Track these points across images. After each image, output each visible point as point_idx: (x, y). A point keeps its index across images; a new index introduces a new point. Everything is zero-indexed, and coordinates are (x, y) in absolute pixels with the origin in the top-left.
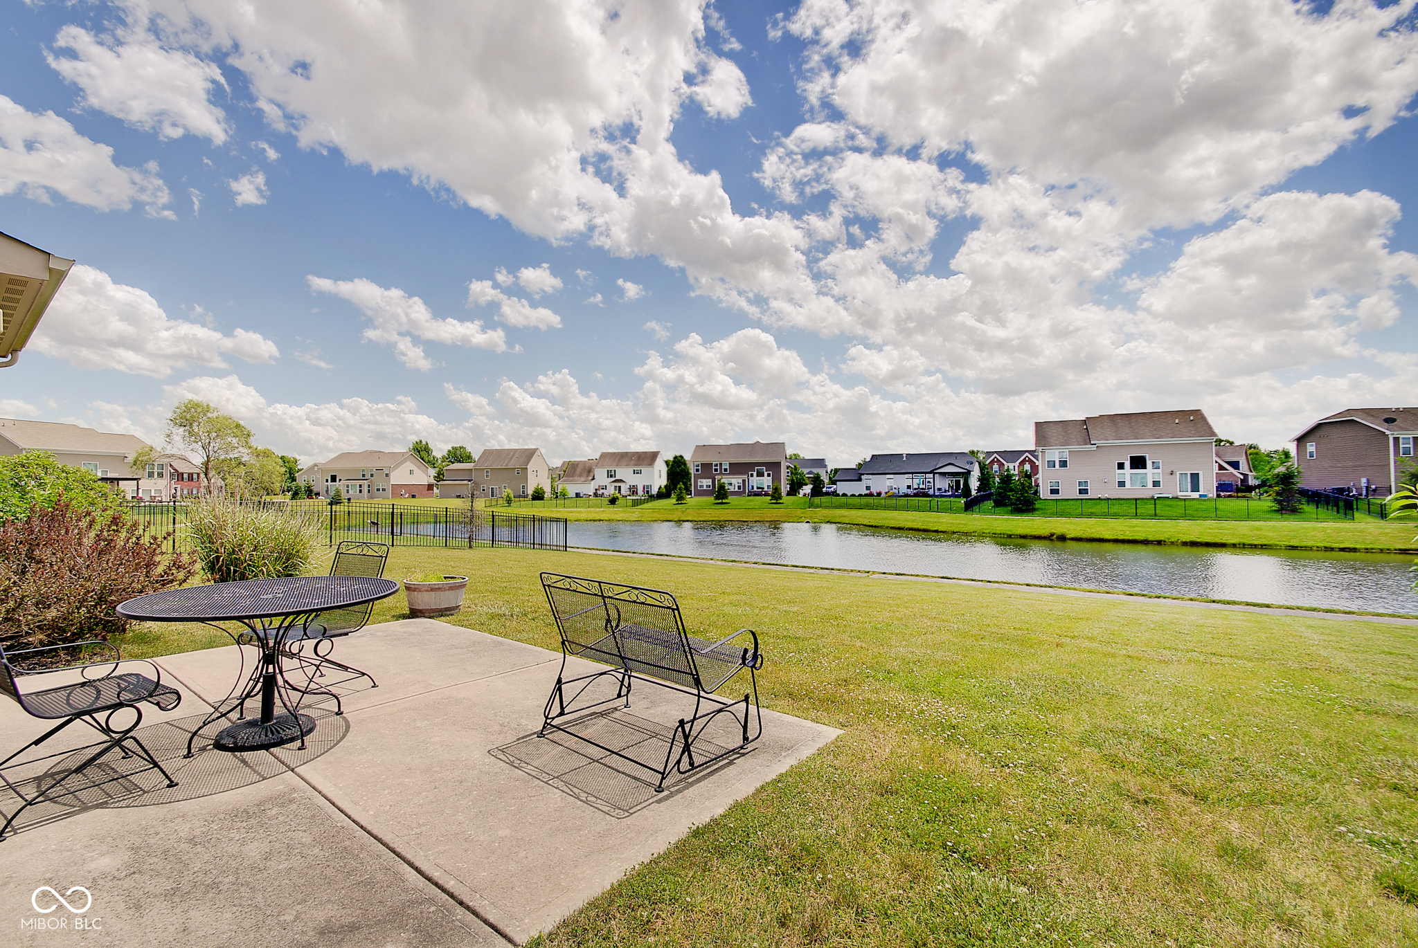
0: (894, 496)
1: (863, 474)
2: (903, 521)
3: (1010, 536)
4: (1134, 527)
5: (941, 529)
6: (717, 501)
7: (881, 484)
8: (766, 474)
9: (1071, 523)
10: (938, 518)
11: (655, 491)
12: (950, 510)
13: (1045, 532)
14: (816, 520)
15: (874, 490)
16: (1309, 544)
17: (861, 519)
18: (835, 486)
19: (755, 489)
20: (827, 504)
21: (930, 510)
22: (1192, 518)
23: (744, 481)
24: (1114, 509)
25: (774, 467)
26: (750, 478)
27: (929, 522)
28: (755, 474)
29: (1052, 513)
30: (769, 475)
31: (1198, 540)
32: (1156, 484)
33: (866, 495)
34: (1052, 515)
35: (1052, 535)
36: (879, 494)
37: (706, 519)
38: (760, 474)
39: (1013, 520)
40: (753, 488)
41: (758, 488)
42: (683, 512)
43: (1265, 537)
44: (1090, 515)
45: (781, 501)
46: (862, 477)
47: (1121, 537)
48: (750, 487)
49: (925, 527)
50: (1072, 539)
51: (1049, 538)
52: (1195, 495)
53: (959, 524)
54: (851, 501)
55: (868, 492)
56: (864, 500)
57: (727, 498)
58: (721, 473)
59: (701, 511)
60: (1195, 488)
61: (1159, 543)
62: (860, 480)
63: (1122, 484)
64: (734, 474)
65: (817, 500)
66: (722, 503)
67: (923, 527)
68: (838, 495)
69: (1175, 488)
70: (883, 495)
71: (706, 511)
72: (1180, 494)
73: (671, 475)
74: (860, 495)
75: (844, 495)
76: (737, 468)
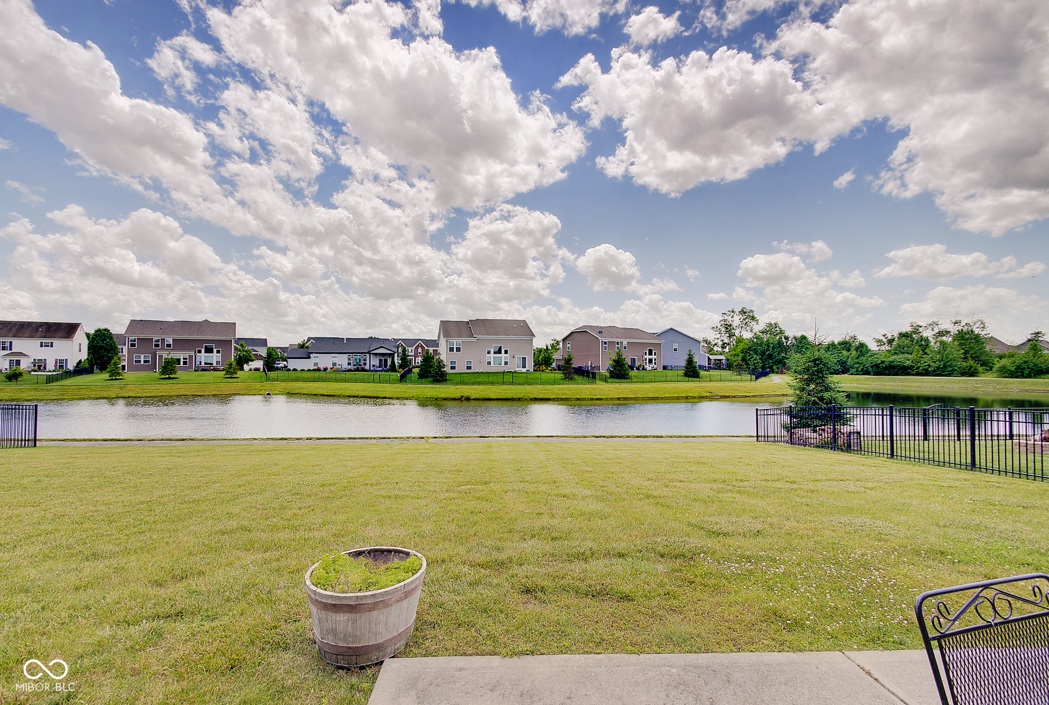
0: (338, 371)
1: (312, 353)
2: (356, 391)
3: (437, 399)
4: (505, 390)
5: (388, 396)
6: (163, 376)
7: (324, 361)
8: (215, 350)
9: (471, 389)
10: (384, 387)
11: (71, 366)
12: (389, 381)
13: (458, 395)
14: (276, 392)
15: (322, 367)
16: (584, 397)
17: (319, 390)
18: (285, 363)
19: (203, 364)
20: (283, 378)
21: (374, 382)
22: (530, 384)
23: (191, 357)
24: (491, 379)
25: (225, 344)
26: (198, 354)
27: (377, 391)
28: (203, 350)
29: (457, 383)
30: (218, 352)
31: (538, 397)
32: (506, 363)
33: (314, 370)
34: (457, 384)
35: (462, 397)
36: (325, 369)
37: (153, 394)
38: (209, 350)
39: (436, 388)
40: (201, 364)
41: (206, 364)
42: (121, 388)
43: (566, 394)
44: (480, 383)
45: (235, 376)
46: (311, 355)
47: (500, 397)
48: (198, 363)
49: (376, 395)
50: (474, 399)
51: (460, 399)
52: (524, 370)
53: (400, 392)
54: (305, 375)
55: (316, 367)
56: (312, 374)
57: (175, 373)
58: (163, 349)
59: (145, 387)
60: (524, 366)
61: (519, 399)
62: (309, 358)
63: (489, 363)
64: (179, 350)
65: (272, 374)
66: (169, 378)
67: (373, 395)
68: (289, 370)
69: (516, 366)
70: (329, 369)
71: (152, 387)
72: (517, 369)
73: (92, 348)
74: (309, 370)
75: (295, 370)
76: (180, 344)
